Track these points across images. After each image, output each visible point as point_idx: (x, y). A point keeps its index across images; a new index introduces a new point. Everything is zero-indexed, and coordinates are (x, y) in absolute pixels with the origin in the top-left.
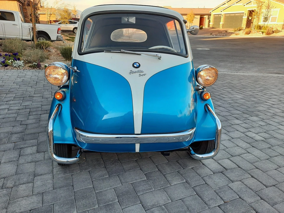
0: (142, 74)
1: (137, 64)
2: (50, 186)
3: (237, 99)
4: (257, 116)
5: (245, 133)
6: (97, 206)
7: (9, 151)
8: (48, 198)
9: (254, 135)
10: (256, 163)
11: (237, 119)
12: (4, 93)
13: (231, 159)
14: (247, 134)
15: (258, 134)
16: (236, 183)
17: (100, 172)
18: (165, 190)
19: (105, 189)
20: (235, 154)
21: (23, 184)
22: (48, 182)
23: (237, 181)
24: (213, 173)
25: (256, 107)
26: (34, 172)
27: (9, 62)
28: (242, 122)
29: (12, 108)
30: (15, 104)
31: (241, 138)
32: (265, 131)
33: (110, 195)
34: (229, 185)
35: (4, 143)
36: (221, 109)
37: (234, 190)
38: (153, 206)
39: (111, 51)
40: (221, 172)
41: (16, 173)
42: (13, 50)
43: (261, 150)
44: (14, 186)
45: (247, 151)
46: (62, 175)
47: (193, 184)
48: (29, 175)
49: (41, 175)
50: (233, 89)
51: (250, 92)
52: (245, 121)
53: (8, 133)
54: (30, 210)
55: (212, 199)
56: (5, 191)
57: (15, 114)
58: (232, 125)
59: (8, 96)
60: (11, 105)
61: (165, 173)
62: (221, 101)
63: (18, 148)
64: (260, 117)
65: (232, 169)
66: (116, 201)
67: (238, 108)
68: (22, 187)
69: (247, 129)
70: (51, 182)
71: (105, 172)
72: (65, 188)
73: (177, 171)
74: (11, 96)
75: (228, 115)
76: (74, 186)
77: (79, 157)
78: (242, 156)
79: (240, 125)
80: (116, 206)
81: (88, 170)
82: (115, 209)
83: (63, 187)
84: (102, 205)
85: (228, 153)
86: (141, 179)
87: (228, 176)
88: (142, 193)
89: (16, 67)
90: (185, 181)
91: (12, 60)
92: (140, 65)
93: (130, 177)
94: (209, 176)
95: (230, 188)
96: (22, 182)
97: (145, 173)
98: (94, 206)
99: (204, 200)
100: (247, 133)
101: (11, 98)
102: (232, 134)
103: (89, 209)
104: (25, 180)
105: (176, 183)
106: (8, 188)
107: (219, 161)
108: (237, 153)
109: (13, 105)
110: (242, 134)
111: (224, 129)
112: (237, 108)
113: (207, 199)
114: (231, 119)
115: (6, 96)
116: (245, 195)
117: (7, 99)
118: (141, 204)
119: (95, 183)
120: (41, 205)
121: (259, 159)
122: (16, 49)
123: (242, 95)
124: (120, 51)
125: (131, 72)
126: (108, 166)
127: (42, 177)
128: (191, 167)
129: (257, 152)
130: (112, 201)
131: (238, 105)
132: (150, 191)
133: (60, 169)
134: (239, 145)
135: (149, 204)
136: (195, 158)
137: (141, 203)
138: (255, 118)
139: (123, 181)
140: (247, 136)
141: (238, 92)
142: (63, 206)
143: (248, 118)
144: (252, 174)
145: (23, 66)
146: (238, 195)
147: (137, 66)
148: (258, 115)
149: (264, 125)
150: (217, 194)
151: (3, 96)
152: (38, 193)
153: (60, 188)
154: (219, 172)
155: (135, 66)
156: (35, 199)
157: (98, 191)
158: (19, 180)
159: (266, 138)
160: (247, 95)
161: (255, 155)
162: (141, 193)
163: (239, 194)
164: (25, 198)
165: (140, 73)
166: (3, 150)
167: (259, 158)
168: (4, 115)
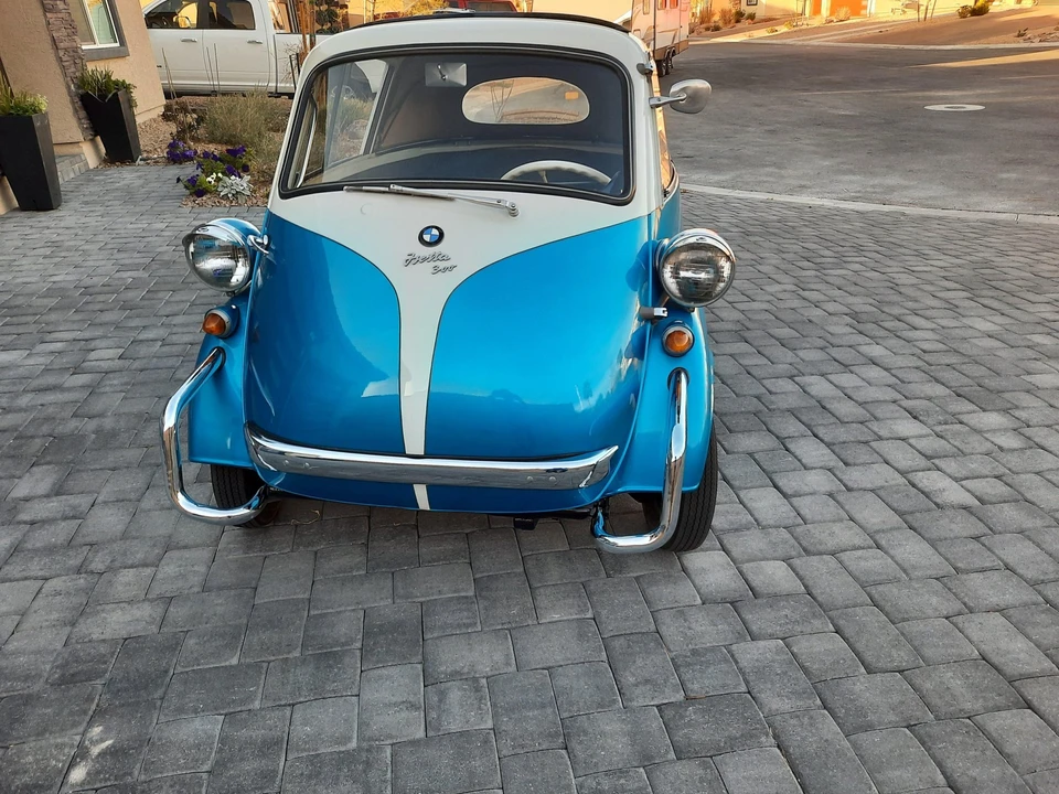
0: (442, 266)
1: (435, 232)
2: (196, 580)
3: (970, 332)
4: (1006, 411)
5: (910, 476)
6: (296, 653)
7: (125, 470)
8: (178, 612)
9: (945, 483)
10: (880, 588)
11: (915, 418)
12: (170, 287)
13: (796, 562)
14: (920, 478)
15: (964, 483)
16: (761, 643)
17: (347, 558)
18: (512, 631)
19: (339, 610)
20: (821, 548)
21: (132, 567)
22: (196, 568)
23: (772, 637)
24: (699, 601)
25: (1029, 373)
26: (170, 537)
27: (209, 179)
28: (926, 430)
29: (174, 338)
30: (187, 325)
31: (882, 493)
32: (1002, 470)
33: (347, 626)
34: (734, 647)
35: (120, 448)
36: (874, 373)
37: (743, 663)
38: (455, 675)
39: (364, 188)
40: (731, 603)
41: (124, 536)
42: (234, 136)
43: (933, 543)
44: (109, 569)
45: (875, 542)
46: (239, 555)
47: (610, 628)
48: (154, 545)
49: (185, 547)
50: (977, 292)
51: (1049, 307)
52: (938, 429)
53: (139, 415)
54: (126, 639)
55: (647, 681)
56: (82, 581)
57: (175, 359)
58: (880, 438)
59: (177, 297)
60: (175, 330)
61: (540, 582)
62: (893, 342)
63: (150, 465)
64: (1017, 413)
65: (775, 598)
66: (353, 647)
67: (947, 375)
68: (128, 576)
69: (928, 458)
70: (202, 569)
71: (359, 559)
72: (233, 593)
73: (583, 580)
74: (184, 298)
75: (885, 401)
76: (259, 589)
77: (256, 508)
78: (844, 556)
79: (912, 441)
80: (347, 660)
81: (315, 549)
82: (340, 669)
83: (229, 588)
84: (310, 652)
85: (796, 539)
86: (455, 592)
87: (748, 617)
88: (440, 634)
89: (226, 197)
90: (590, 615)
91: (220, 175)
92: (441, 235)
93: (425, 582)
94: (681, 613)
95: (733, 656)
96: (130, 562)
97: (477, 576)
98: (289, 652)
99: (623, 680)
100: (921, 474)
101: (182, 306)
102: (855, 476)
103: (273, 658)
104: (140, 556)
105: (556, 617)
106: (92, 572)
107: (746, 567)
108: (831, 544)
109: (180, 330)
110: (897, 475)
111: (837, 450)
112: (939, 375)
113: (632, 680)
114: (888, 415)
115: (172, 299)
116: (770, 686)
117: (168, 310)
118: (420, 666)
119: (318, 586)
120: (155, 630)
121: (907, 575)
122: (245, 131)
123: (999, 319)
124: (387, 189)
125: (411, 260)
126: (375, 543)
127: (186, 554)
128: (635, 575)
129: (912, 550)
130: (343, 645)
131: (953, 359)
132: (464, 630)
133: (238, 536)
134: (858, 516)
135: (443, 668)
136: (605, 547)
137: (424, 662)
138: (993, 419)
139: (401, 591)
140: (914, 486)
141: (995, 304)
142: (208, 640)
143: (961, 417)
144: (841, 622)
145: (249, 193)
146: (747, 682)
147: (432, 237)
148: (1017, 407)
149: (1013, 450)
150: (677, 668)
151: (162, 299)
152: (160, 598)
153: (220, 588)
154: (723, 601)
155: (427, 238)
156: (145, 611)
157: (316, 612)
158: (125, 554)
159: (986, 498)
160: (1025, 317)
161: (898, 558)
162: (435, 635)
163: (751, 678)
164: (122, 605)
165: (438, 263)
166: (111, 465)
167: (905, 571)
168: (145, 361)
